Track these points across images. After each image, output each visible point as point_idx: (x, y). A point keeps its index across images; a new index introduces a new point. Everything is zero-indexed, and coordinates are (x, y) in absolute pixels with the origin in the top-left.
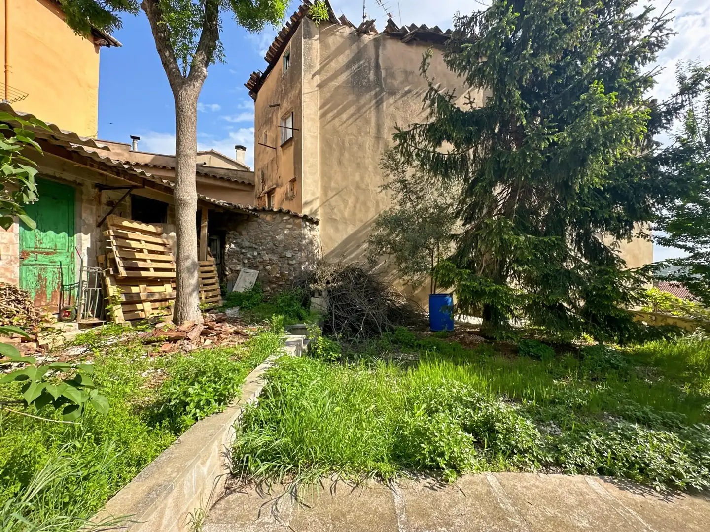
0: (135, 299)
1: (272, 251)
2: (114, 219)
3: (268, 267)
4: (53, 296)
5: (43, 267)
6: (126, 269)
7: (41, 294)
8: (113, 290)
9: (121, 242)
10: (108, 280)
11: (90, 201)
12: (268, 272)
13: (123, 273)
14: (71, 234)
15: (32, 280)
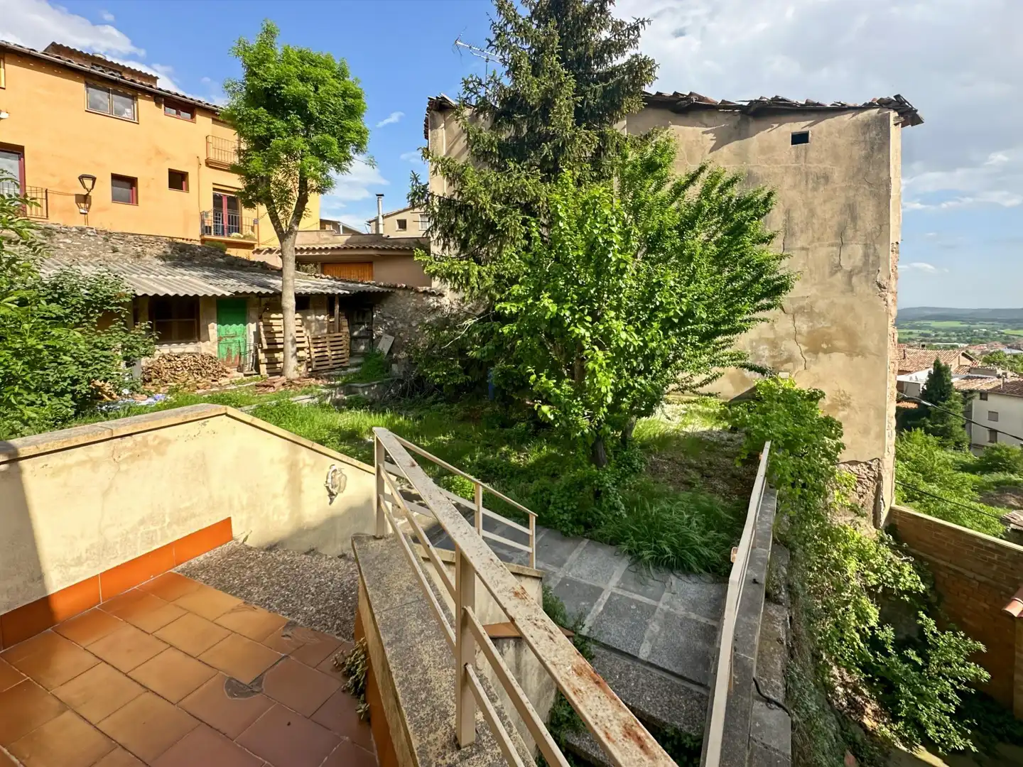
0: (274, 361)
1: (403, 321)
2: (264, 315)
3: (401, 334)
4: (236, 359)
5: (230, 344)
6: (268, 344)
7: (229, 358)
8: (262, 356)
9: (268, 329)
10: (259, 350)
11: (254, 306)
12: (401, 338)
13: (265, 347)
14: (245, 325)
15: (224, 351)
